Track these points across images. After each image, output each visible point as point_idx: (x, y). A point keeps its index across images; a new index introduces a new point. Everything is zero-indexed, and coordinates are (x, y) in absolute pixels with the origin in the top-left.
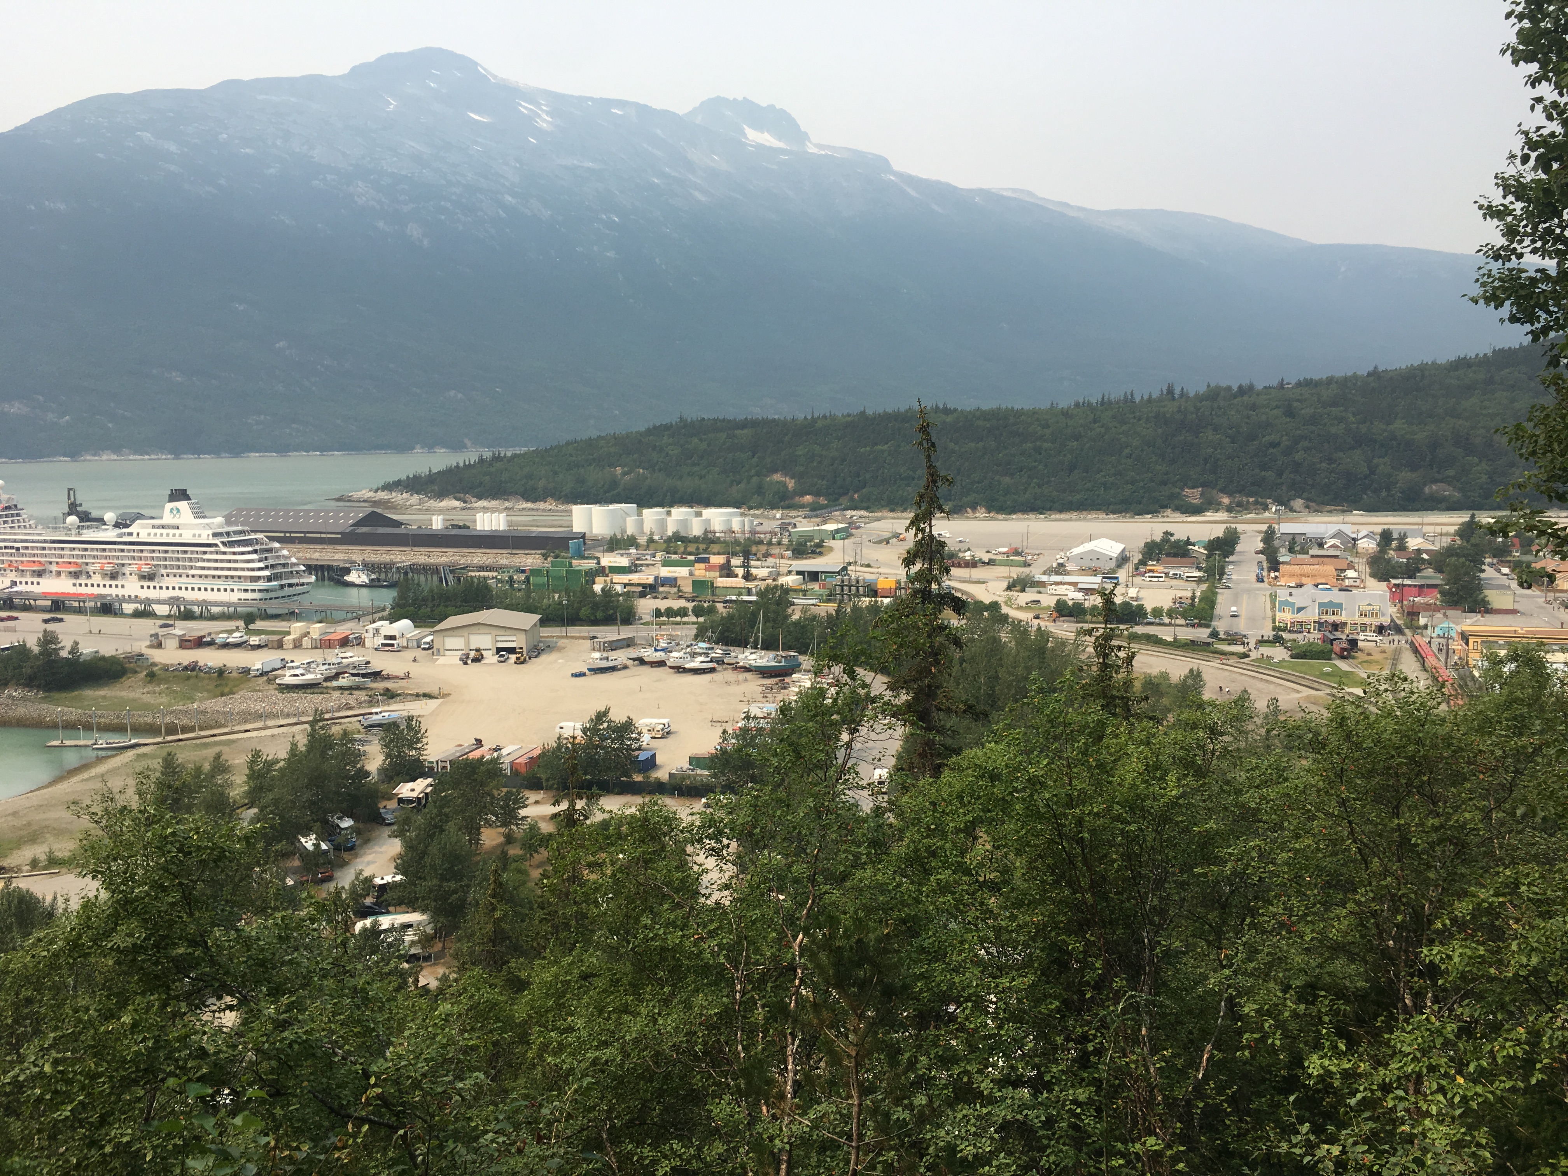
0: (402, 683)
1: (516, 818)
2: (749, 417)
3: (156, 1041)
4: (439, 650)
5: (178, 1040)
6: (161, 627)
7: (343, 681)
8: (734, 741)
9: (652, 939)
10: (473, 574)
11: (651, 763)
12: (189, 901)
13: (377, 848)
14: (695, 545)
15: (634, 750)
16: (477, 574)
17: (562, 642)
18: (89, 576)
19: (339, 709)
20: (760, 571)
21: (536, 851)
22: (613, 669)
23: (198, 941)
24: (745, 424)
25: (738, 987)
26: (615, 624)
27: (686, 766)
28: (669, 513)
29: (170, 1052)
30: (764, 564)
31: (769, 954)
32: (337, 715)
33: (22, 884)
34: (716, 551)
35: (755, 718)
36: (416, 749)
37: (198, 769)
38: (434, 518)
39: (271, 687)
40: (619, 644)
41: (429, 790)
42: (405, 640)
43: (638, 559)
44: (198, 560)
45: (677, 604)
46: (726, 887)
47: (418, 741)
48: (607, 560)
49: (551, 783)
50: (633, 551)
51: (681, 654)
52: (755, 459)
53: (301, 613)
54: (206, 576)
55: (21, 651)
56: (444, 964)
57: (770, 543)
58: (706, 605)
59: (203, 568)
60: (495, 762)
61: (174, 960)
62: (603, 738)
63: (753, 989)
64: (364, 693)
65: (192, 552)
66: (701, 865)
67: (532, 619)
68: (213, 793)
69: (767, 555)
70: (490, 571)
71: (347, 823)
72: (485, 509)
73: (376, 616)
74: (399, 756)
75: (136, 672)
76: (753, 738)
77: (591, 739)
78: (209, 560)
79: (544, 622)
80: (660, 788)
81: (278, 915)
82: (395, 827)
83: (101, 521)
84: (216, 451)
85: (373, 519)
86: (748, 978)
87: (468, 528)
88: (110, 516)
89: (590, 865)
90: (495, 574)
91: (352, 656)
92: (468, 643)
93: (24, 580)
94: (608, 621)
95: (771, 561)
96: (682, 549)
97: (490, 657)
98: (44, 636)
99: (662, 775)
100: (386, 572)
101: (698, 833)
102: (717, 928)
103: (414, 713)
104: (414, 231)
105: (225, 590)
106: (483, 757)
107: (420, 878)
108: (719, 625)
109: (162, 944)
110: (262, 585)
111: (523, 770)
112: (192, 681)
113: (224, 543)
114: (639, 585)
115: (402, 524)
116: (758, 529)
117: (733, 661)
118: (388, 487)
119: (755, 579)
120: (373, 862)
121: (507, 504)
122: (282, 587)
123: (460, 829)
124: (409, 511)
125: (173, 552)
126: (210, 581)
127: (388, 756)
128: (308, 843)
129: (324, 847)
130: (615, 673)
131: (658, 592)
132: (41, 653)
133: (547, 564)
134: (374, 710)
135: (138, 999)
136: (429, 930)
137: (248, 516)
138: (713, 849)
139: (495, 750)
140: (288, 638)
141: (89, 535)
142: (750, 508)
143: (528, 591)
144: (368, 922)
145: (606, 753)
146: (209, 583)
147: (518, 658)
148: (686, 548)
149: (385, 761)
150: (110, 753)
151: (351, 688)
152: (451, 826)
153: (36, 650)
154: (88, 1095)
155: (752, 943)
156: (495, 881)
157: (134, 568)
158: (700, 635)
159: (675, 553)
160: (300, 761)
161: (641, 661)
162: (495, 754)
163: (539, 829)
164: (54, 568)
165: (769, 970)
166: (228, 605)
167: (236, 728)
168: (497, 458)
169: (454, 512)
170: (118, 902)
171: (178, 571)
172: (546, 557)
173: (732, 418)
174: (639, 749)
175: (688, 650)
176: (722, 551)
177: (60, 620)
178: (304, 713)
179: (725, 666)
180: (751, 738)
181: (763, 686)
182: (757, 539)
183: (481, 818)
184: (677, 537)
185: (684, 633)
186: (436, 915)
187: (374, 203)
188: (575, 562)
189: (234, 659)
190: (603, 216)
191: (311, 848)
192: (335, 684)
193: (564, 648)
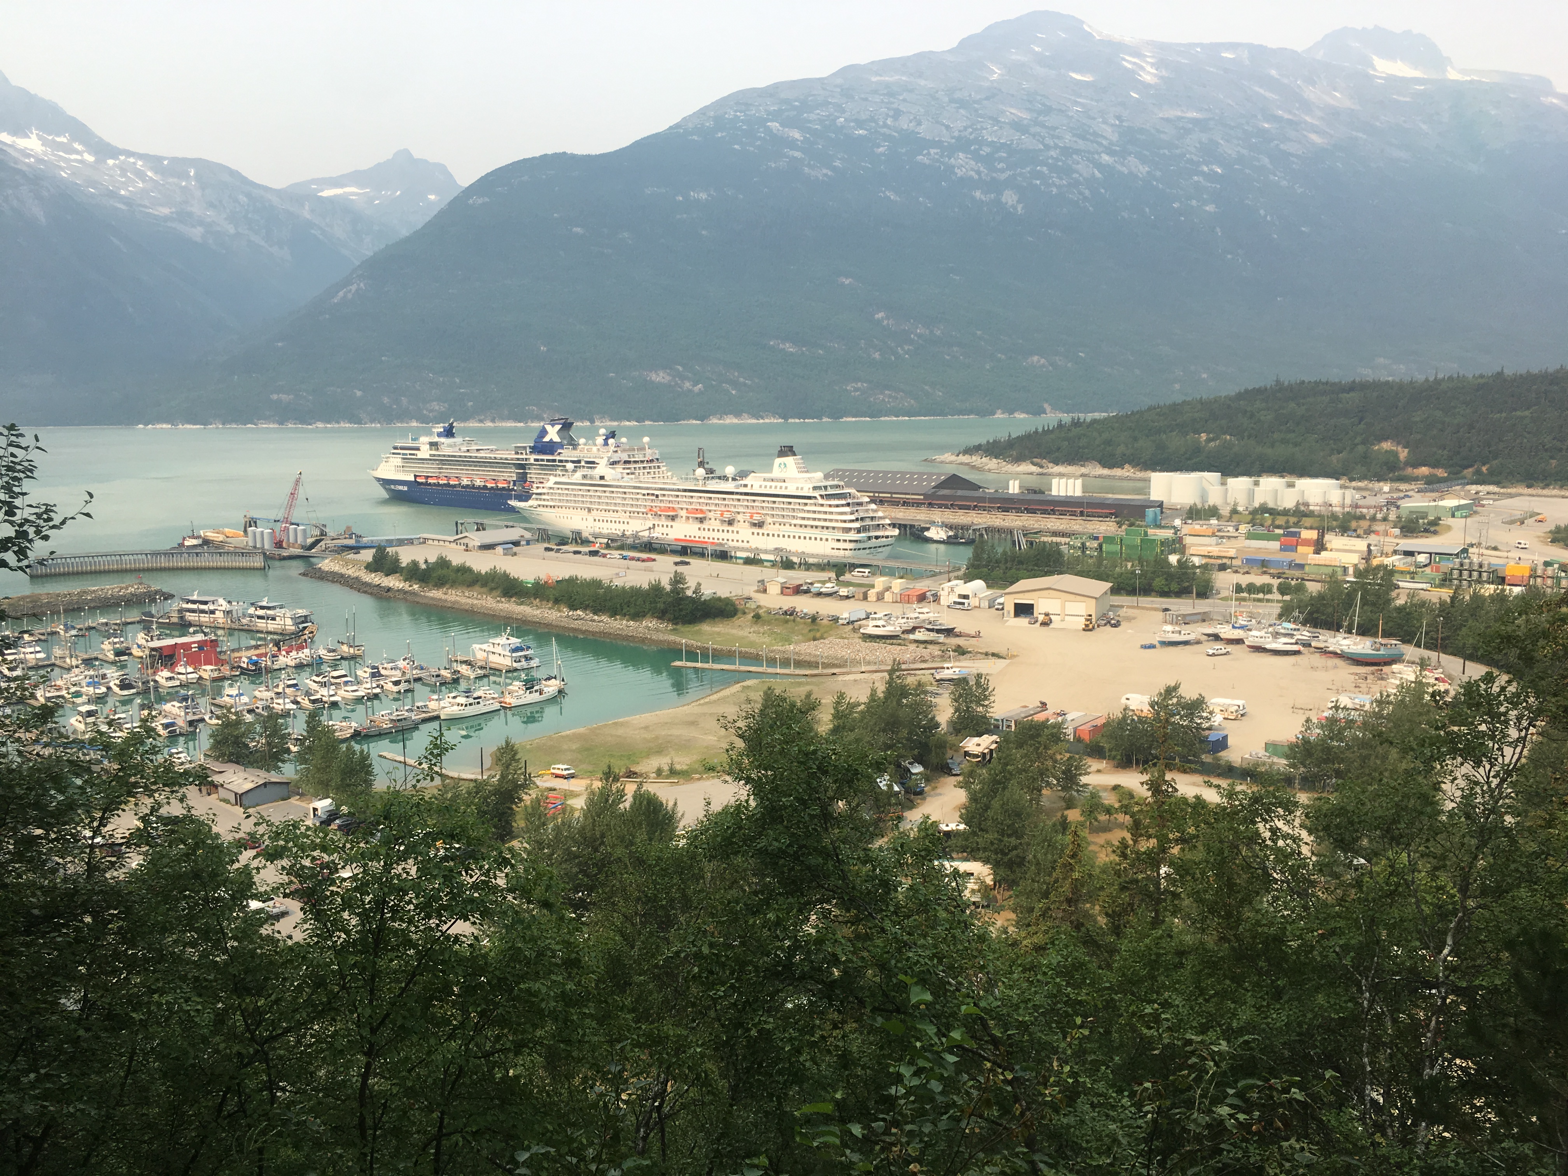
0: (973, 641)
1: (1078, 784)
2: (1358, 379)
4: (1009, 612)
6: (767, 573)
7: (919, 635)
8: (1318, 731)
10: (1046, 539)
11: (1222, 744)
13: (942, 795)
14: (1285, 518)
15: (1204, 729)
16: (1050, 539)
17: (1132, 612)
18: (711, 522)
19: (914, 661)
22: (1186, 643)
24: (1352, 387)
26: (1191, 597)
27: (1261, 752)
28: (1257, 484)
32: (912, 666)
33: (650, 788)
34: (1308, 525)
35: (1345, 708)
36: (983, 706)
38: (1011, 482)
39: (856, 635)
40: (1193, 618)
41: (993, 746)
42: (977, 600)
44: (799, 511)
45: (1260, 580)
47: (986, 698)
49: (1114, 753)
50: (1214, 521)
51: (1262, 633)
52: (1362, 426)
53: (885, 567)
54: (806, 526)
55: (656, 589)
57: (1373, 519)
58: (1293, 583)
59: (804, 518)
60: (1059, 726)
62: (1172, 714)
64: (937, 647)
65: (795, 503)
67: (1103, 587)
69: (1368, 532)
70: (1063, 536)
71: (917, 769)
72: (1061, 475)
73: (952, 574)
74: (967, 711)
75: (744, 613)
76: (1341, 731)
77: (1158, 714)
78: (808, 511)
79: (1116, 590)
80: (1230, 771)
82: (960, 778)
84: (818, 415)
85: (955, 481)
87: (1044, 493)
88: (729, 471)
90: (1067, 540)
91: (928, 612)
92: (1037, 606)
93: (660, 524)
94: (1182, 592)
95: (1372, 538)
96: (1269, 522)
98: (675, 577)
99: (1234, 758)
100: (963, 532)
103: (984, 672)
104: (1009, 198)
105: (821, 541)
106: (1048, 720)
107: (982, 830)
108: (1307, 605)
110: (853, 536)
111: (1086, 737)
112: (791, 624)
113: (822, 496)
114: (1219, 557)
115: (980, 487)
116: (1360, 503)
117: (1322, 645)
118: (968, 451)
120: (939, 808)
122: (869, 538)
123: (1022, 788)
125: (779, 502)
126: (809, 530)
127: (957, 710)
128: (883, 783)
129: (896, 788)
130: (1188, 647)
132: (672, 591)
133: (1121, 532)
134: (946, 665)
136: (989, 881)
139: (1060, 714)
140: (872, 591)
141: (713, 485)
142: (1352, 480)
143: (1100, 558)
145: (1173, 729)
146: (809, 532)
147: (1086, 624)
148: (1274, 521)
149: (954, 714)
151: (925, 642)
152: (1014, 784)
153: (668, 588)
157: (747, 516)
158: (1285, 614)
159: (1261, 526)
160: (878, 706)
161: (1216, 637)
162: (1060, 719)
163: (1100, 798)
164: (684, 514)
166: (823, 555)
168: (1076, 424)
171: (783, 519)
172: (1120, 524)
173: (1337, 380)
174: (1210, 729)
175: (1271, 629)
176: (1315, 525)
177: (687, 563)
178: (882, 662)
179: (1312, 650)
180: (1339, 730)
181: (1356, 674)
182: (1358, 513)
183: (1043, 780)
184: (1263, 509)
185: (1267, 611)
186: (996, 866)
187: (973, 173)
188: (1151, 531)
189: (825, 608)
190: (1205, 169)
191: (885, 788)
192: (912, 637)
193: (1134, 618)
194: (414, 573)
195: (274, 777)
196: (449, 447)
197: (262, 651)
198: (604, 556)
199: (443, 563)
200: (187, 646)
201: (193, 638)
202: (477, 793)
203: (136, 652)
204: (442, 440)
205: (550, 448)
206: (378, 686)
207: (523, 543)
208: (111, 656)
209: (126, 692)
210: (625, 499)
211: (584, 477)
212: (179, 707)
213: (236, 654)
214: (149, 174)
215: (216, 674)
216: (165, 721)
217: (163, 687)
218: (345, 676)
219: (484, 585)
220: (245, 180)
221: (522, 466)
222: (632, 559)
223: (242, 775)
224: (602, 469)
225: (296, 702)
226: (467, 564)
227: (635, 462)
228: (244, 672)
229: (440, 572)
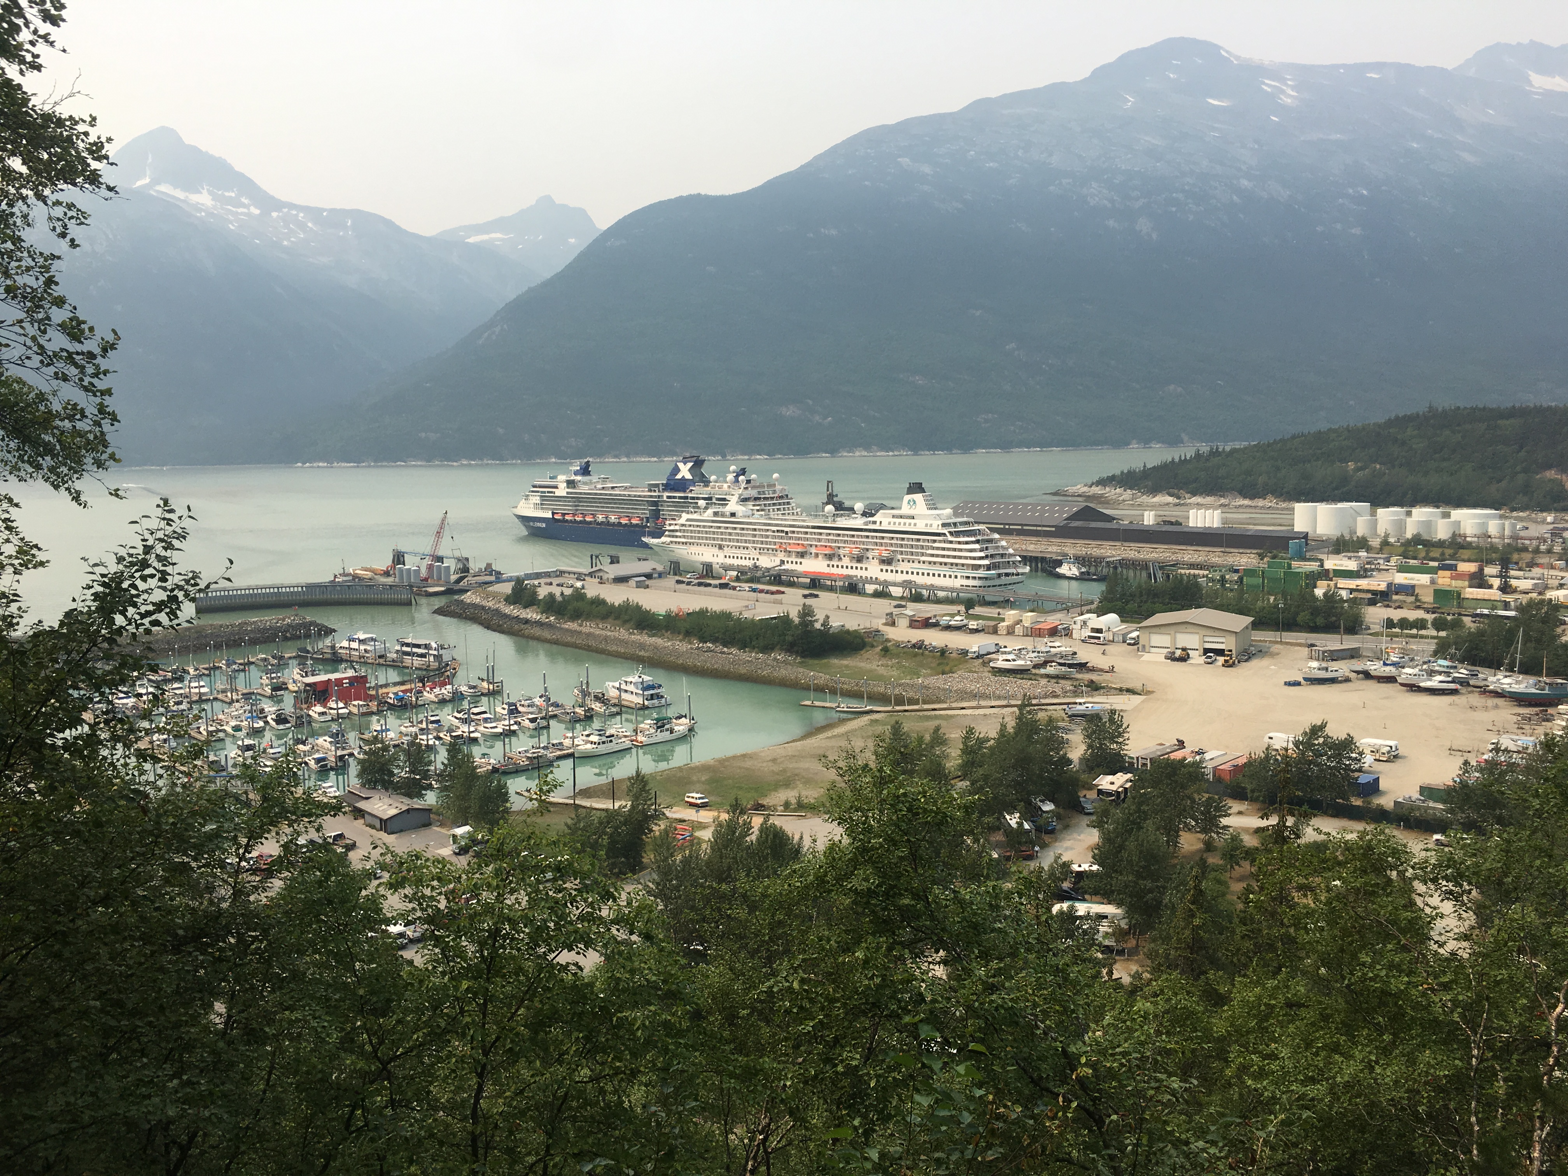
0: (1107, 676)
1: (1217, 826)
2: (1517, 405)
3: (883, 980)
4: (1144, 646)
5: (902, 982)
6: (895, 607)
7: (1050, 670)
8: (1477, 775)
9: (1371, 979)
10: (1183, 571)
11: (1373, 788)
12: (914, 857)
13: (1075, 835)
14: (1440, 550)
15: (1353, 771)
16: (1187, 572)
17: (1276, 648)
18: (840, 559)
19: (1046, 697)
20: (1523, 582)
21: (1238, 864)
22: (1333, 681)
23: (921, 895)
24: (1513, 413)
25: (1475, 1052)
26: (1338, 633)
27: (1416, 795)
28: (1409, 514)
29: (895, 992)
30: (1527, 574)
31: (1516, 1021)
32: (1043, 701)
33: (777, 821)
34: (1466, 557)
35: (1506, 750)
36: (1117, 743)
37: (920, 739)
38: (1146, 513)
39: (986, 669)
40: (1340, 655)
41: (1128, 785)
42: (1111, 634)
43: (1368, 563)
44: (928, 548)
45: (1413, 615)
46: (1465, 937)
47: (1120, 735)
48: (1332, 563)
49: (1256, 794)
50: (1363, 554)
51: (1416, 671)
52: (1522, 454)
53: (1015, 602)
54: (935, 563)
55: (785, 620)
56: (1137, 961)
57: (1537, 551)
58: (1449, 618)
59: (932, 555)
60: (1197, 765)
61: (900, 909)
62: (1318, 754)
63: (1494, 1057)
64: (1069, 683)
65: (924, 540)
66: (1435, 908)
67: (1243, 621)
68: (931, 761)
69: (1531, 565)
70: (1201, 569)
71: (1048, 807)
72: (1199, 506)
73: (1085, 608)
74: (1100, 748)
75: (873, 646)
76: (1503, 774)
77: (1303, 754)
78: (938, 548)
79: (1257, 625)
80: (1381, 816)
81: (990, 884)
82: (1094, 818)
83: (852, 510)
84: (948, 447)
85: (1087, 513)
86: (1489, 1045)
87: (1181, 524)
88: (859, 506)
89: (1300, 888)
90: (1206, 572)
91: (1060, 646)
92: (1174, 641)
93: (790, 560)
94: (1330, 628)
95: (1536, 571)
96: (1423, 554)
97: (1197, 658)
98: (803, 609)
99: (1386, 802)
100: (1096, 566)
101: (1432, 872)
102: (1451, 981)
103: (1117, 707)
104: (1144, 225)
105: (950, 576)
106: (1185, 759)
107: (1116, 871)
108: (1466, 642)
109: (891, 894)
110: (982, 573)
111: (1227, 778)
112: (919, 658)
113: (951, 533)
114: (1368, 591)
115: (1114, 519)
116: (1523, 534)
117: (1482, 684)
118: (1102, 482)
119: (1515, 591)
120: (1072, 849)
121: (1222, 501)
122: (999, 575)
123: (1158, 829)
124: (1121, 506)
125: (908, 539)
126: (938, 567)
127: (1090, 746)
128: (1013, 820)
129: (1026, 826)
130: (1335, 686)
131: (1391, 601)
132: (800, 624)
133: (1264, 565)
134: (1078, 701)
135: (870, 938)
136: (1124, 924)
137: (973, 509)
138: (1451, 892)
139: (1198, 753)
140: (1002, 624)
141: (842, 522)
142: (1513, 510)
143: (1241, 592)
144: (1065, 906)
145: (1321, 770)
146: (937, 569)
147: (1226, 661)
148: (1427, 552)
149: (1086, 750)
150: (850, 716)
151: (1057, 677)
152: (1149, 825)
153: (797, 620)
154: (826, 1016)
155: (1494, 1005)
156: (1195, 887)
157: (876, 553)
158: (1441, 651)
159: (1415, 558)
160: (1008, 742)
161: (1367, 675)
162: (1198, 758)
163: (1241, 840)
164: (813, 550)
165: (1515, 1040)
166: (952, 590)
167: (954, 705)
168: (1214, 453)
169: (1167, 508)
170: (857, 848)
171: (912, 556)
172: (1261, 557)
173: (1494, 406)
174: (1360, 770)
175: (1425, 667)
176: (1473, 557)
177: (816, 596)
178: (1013, 697)
179: (1470, 689)
180: (1500, 774)
181: (1519, 715)
182: (1520, 545)
183: (1180, 821)
184: (1417, 540)
185: (1420, 647)
186: (1130, 911)
187: (1106, 202)
188: (1294, 564)
189: (955, 641)
190: (1351, 191)
191: (1015, 826)
192: (1042, 671)
193: (1278, 654)
194: (551, 605)
195: (417, 804)
196: (586, 486)
197: (408, 687)
198: (734, 588)
199: (579, 595)
200: (339, 682)
201: (346, 673)
202: (608, 823)
203: (292, 687)
204: (579, 478)
205: (682, 486)
206: (516, 723)
207: (655, 575)
208: (268, 690)
209: (281, 727)
210: (755, 536)
211: (716, 514)
212: (331, 742)
213: (384, 690)
214: (310, 225)
215: (364, 710)
216: (316, 756)
217: (316, 721)
218: (485, 712)
219: (617, 618)
220: (398, 229)
221: (655, 504)
222: (761, 591)
223: (387, 800)
224: (733, 505)
225: (438, 738)
226: (602, 597)
227: (765, 499)
228: (392, 707)
229: (576, 604)
